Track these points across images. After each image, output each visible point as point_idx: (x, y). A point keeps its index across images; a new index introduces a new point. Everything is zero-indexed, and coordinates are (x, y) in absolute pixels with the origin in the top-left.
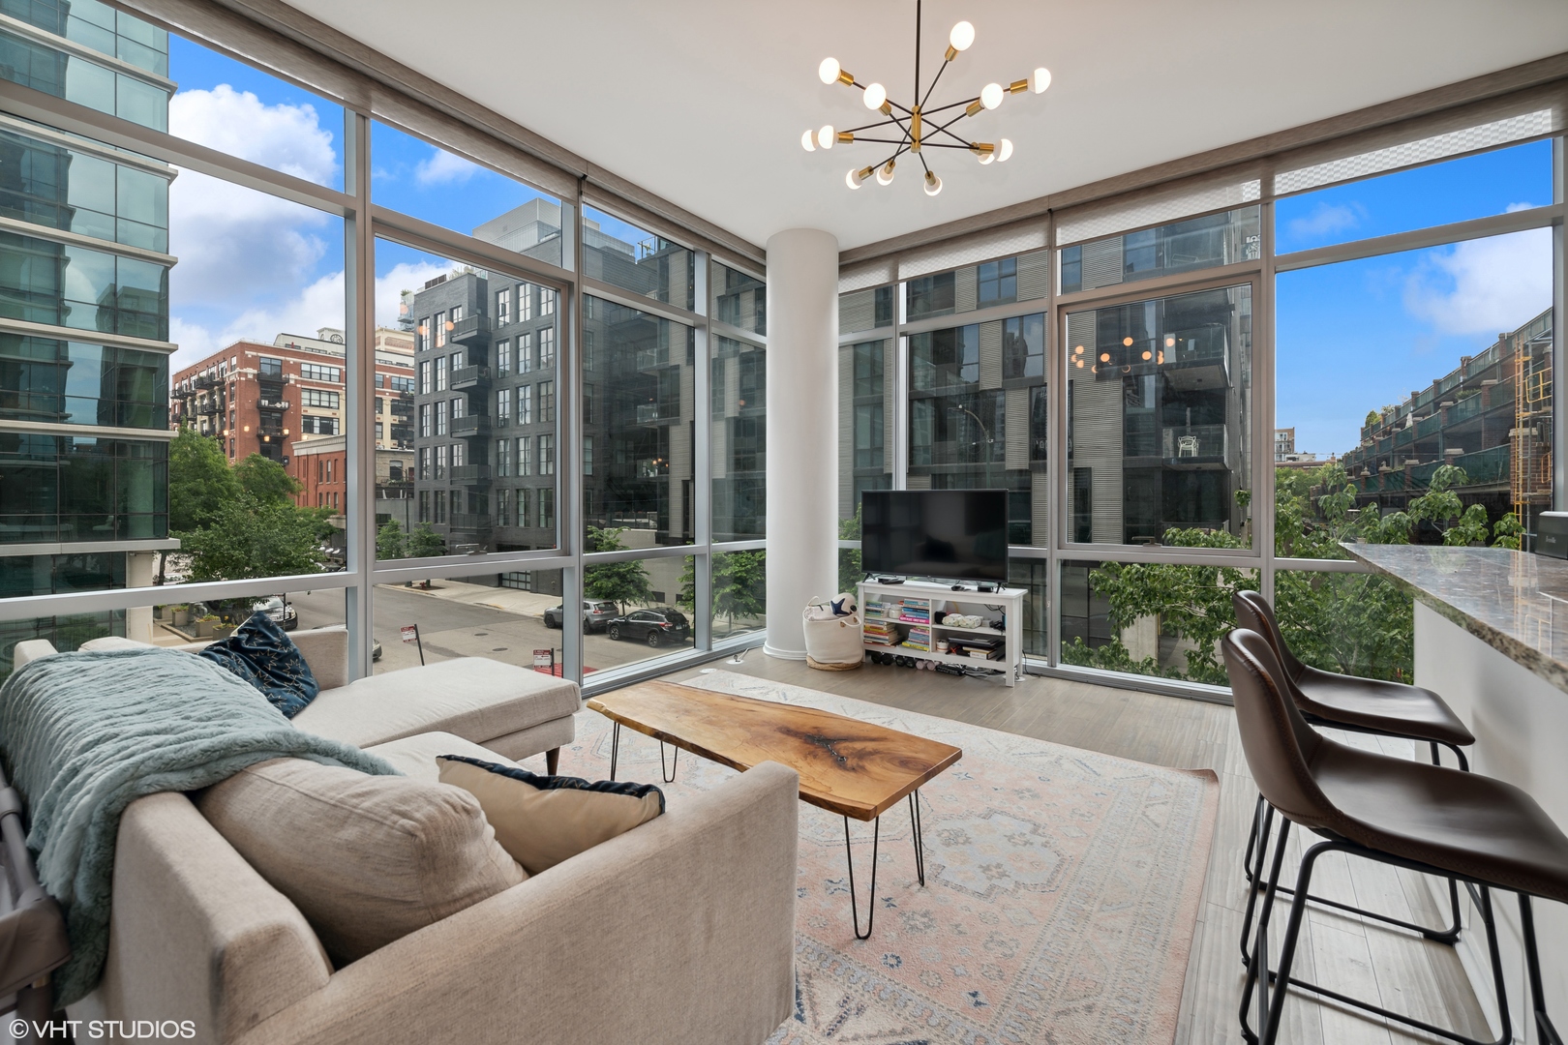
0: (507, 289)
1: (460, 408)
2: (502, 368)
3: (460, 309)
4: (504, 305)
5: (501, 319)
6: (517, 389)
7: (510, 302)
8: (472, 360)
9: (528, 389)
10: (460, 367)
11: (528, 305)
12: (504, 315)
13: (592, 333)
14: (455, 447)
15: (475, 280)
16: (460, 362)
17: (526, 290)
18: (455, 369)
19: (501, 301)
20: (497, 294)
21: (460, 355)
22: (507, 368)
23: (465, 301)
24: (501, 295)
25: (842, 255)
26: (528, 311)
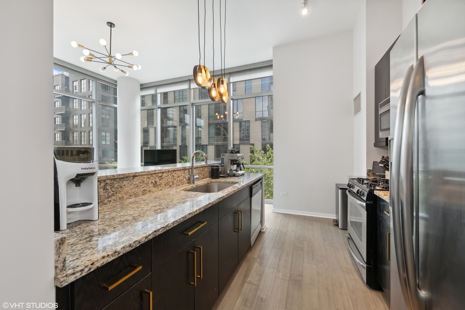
0: (77, 81)
1: (58, 120)
2: (75, 107)
3: (58, 86)
4: (76, 86)
5: (75, 91)
6: (81, 115)
7: (78, 85)
8: (63, 104)
9: (85, 115)
10: (58, 106)
11: (85, 87)
12: (76, 89)
13: (110, 98)
14: (56, 134)
15: (64, 77)
16: (58, 104)
17: (84, 82)
18: (56, 107)
19: (75, 84)
20: (73, 82)
21: (58, 102)
22: (77, 108)
23: (60, 84)
24: (75, 83)
25: (141, 85)
26: (85, 89)
